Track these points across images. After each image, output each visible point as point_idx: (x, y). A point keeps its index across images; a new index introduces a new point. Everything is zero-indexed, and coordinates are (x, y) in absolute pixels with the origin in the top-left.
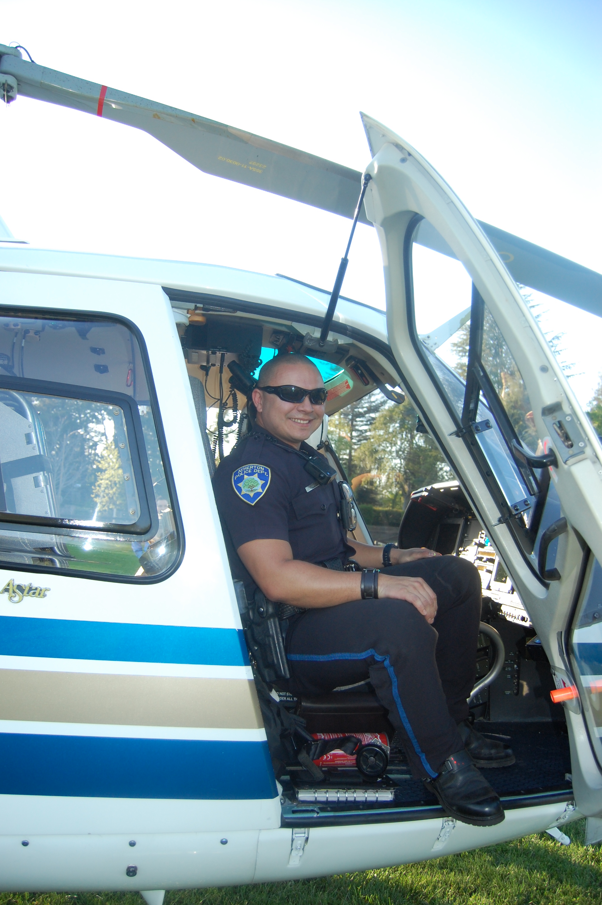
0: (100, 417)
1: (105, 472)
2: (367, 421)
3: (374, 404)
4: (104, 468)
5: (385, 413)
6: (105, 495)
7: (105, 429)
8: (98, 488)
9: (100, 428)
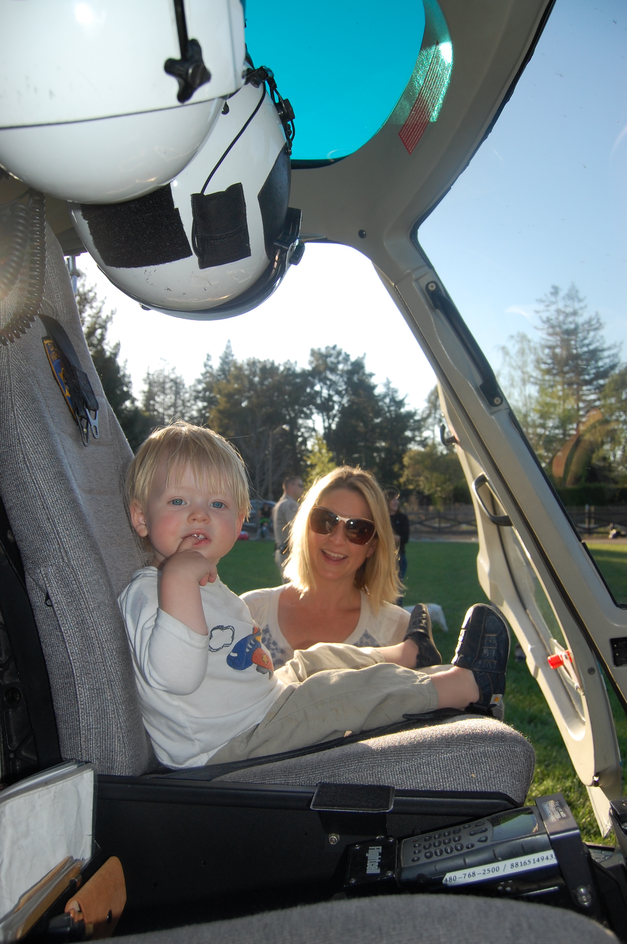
0: (308, 412)
1: (315, 468)
3: (601, 369)
4: (314, 464)
5: (616, 378)
7: (314, 424)
9: (309, 423)
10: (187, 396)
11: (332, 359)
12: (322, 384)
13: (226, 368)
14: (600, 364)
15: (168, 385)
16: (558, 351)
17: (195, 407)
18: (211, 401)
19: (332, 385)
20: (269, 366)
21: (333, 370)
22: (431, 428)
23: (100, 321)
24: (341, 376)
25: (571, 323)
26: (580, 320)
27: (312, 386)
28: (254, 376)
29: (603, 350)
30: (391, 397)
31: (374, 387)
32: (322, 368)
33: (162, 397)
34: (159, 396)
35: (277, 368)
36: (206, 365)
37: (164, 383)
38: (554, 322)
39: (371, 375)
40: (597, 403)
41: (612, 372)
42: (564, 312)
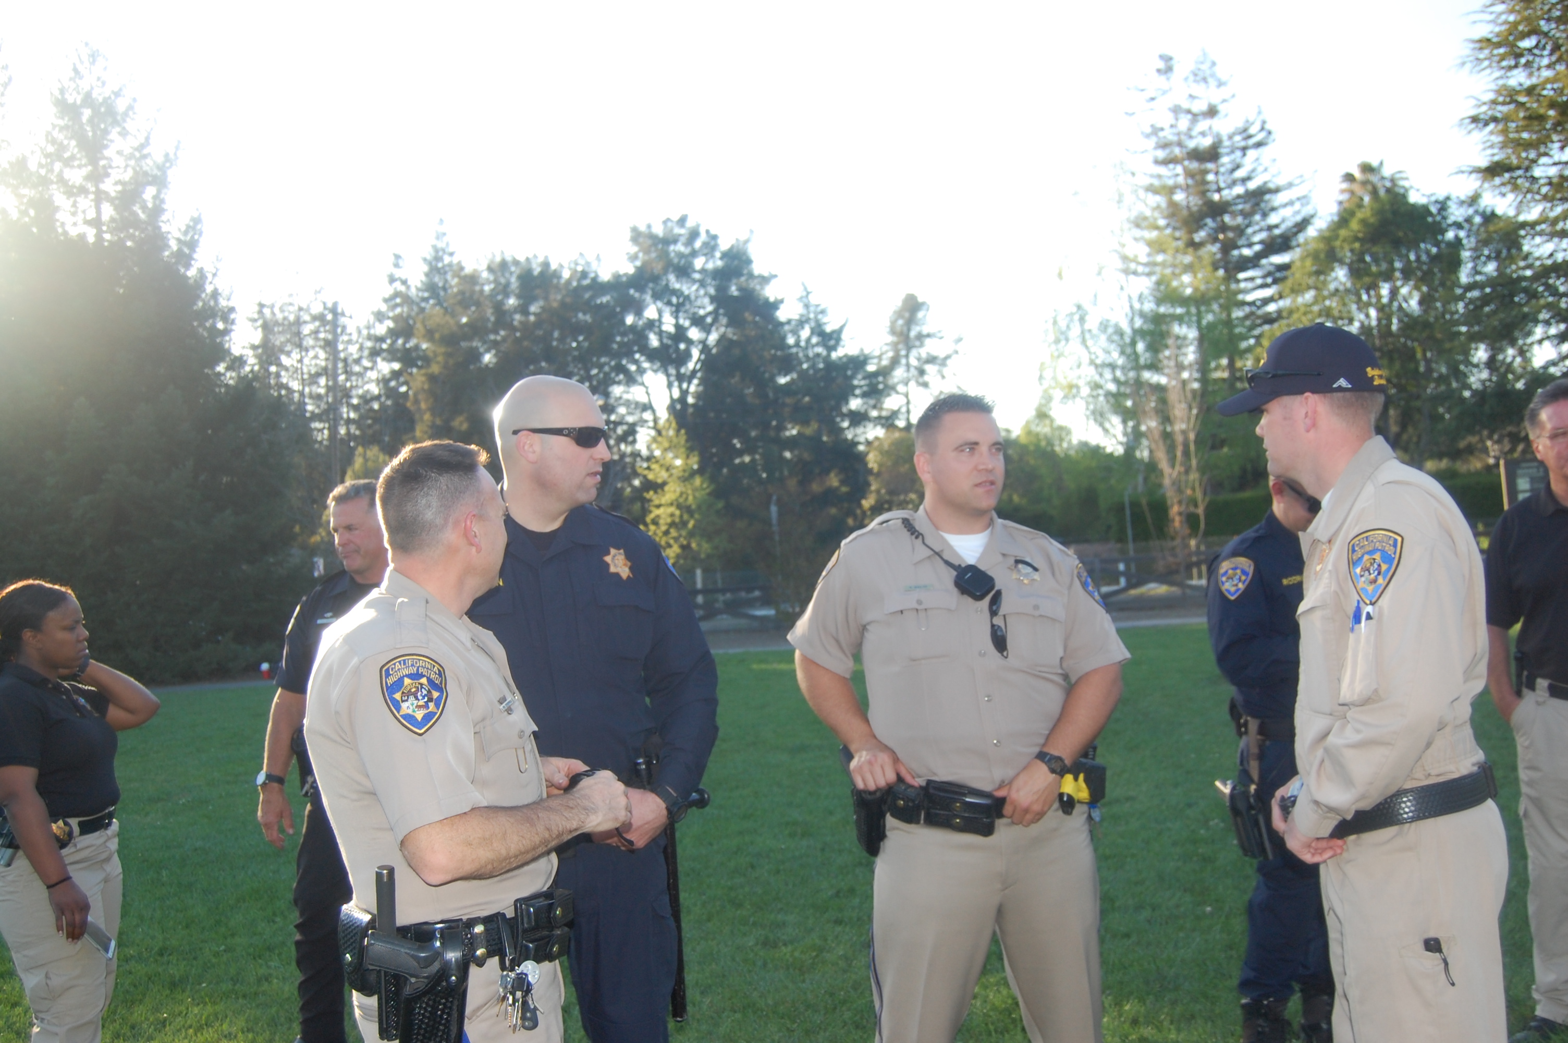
0: (633, 368)
1: (663, 490)
2: (1264, 277)
3: (1277, 232)
4: (659, 481)
5: (1312, 246)
6: (672, 542)
7: (647, 393)
8: (652, 528)
9: (636, 393)
10: (353, 350)
11: (680, 247)
12: (659, 304)
13: (437, 279)
14: (1273, 219)
15: (306, 329)
16: (1179, 197)
17: (372, 375)
18: (408, 358)
19: (680, 305)
20: (537, 270)
21: (684, 271)
22: (901, 388)
23: (148, 165)
24: (702, 284)
25: (1203, 134)
26: (1223, 126)
27: (639, 311)
28: (507, 295)
29: (1277, 190)
30: (813, 324)
31: (775, 305)
32: (658, 267)
33: (296, 355)
34: (288, 354)
35: (556, 275)
36: (392, 280)
37: (298, 322)
38: (1168, 135)
39: (765, 280)
40: (1271, 308)
41: (1301, 238)
42: (1189, 112)
